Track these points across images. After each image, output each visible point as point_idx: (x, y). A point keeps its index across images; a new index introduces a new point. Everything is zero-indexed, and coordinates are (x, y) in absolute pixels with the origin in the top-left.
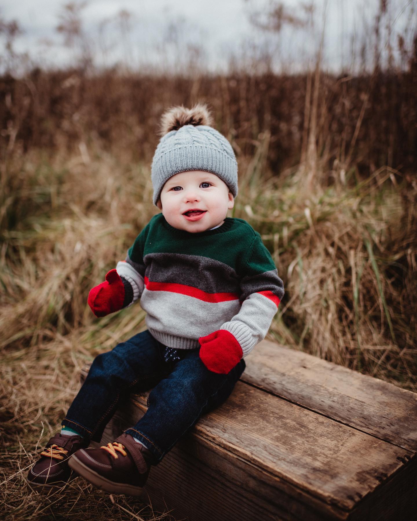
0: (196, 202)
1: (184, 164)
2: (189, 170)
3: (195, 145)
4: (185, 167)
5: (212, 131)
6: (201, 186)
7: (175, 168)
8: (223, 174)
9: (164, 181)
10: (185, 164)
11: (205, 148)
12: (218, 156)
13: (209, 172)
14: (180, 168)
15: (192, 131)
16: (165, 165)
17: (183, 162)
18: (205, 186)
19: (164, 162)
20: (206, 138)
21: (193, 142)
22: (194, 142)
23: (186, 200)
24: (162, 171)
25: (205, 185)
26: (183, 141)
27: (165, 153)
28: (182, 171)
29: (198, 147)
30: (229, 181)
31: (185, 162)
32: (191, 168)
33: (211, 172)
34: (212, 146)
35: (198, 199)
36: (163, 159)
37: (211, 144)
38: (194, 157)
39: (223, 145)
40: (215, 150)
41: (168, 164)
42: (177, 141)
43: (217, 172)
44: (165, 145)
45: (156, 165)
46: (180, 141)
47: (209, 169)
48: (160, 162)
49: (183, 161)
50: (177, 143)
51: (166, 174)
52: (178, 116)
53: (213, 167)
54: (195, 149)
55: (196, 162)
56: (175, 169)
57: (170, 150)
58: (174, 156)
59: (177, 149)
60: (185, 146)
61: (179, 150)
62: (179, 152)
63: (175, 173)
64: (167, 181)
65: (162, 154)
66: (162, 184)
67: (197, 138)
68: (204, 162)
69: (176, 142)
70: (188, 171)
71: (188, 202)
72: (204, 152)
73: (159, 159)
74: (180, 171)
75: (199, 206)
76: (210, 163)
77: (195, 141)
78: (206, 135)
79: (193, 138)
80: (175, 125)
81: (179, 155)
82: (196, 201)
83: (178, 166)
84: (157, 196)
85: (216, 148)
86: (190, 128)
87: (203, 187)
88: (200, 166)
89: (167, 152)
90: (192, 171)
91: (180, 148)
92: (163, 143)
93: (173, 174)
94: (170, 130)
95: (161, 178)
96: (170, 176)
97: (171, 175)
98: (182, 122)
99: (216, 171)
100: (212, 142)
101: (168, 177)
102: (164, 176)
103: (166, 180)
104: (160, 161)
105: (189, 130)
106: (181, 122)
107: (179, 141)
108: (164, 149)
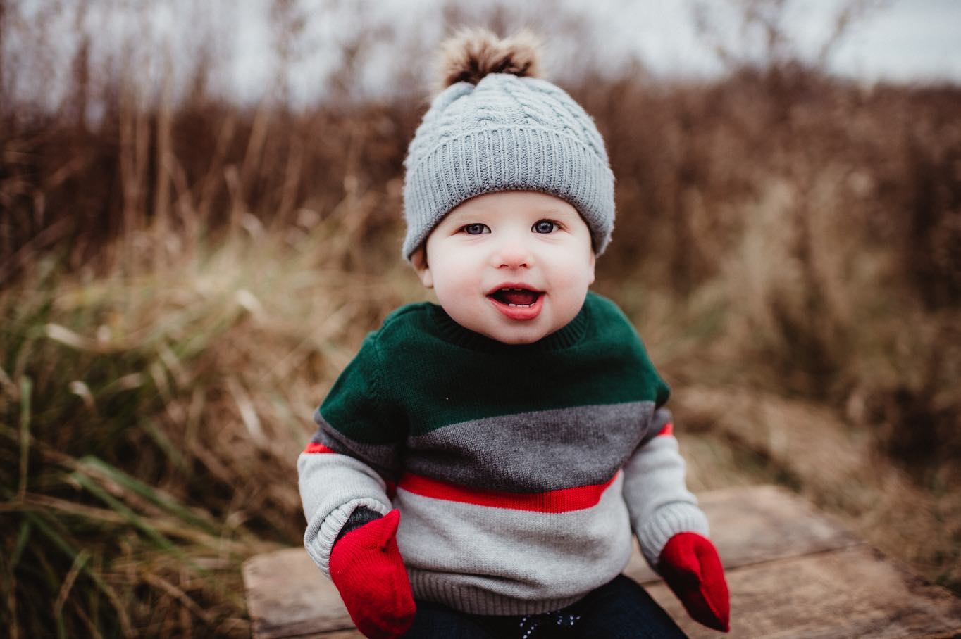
0: (523, 268)
1: (503, 172)
2: (514, 188)
3: (531, 127)
4: (506, 179)
5: (559, 94)
6: (534, 229)
7: (480, 180)
8: (589, 206)
9: (447, 208)
10: (507, 172)
11: (554, 135)
12: (583, 160)
13: (561, 199)
14: (493, 182)
15: (518, 91)
16: (453, 168)
17: (502, 167)
18: (544, 228)
19: (452, 161)
20: (551, 110)
21: (525, 120)
22: (528, 119)
23: (499, 262)
24: (444, 184)
25: (545, 226)
26: (501, 113)
27: (453, 138)
28: (496, 189)
29: (538, 132)
30: (599, 221)
31: (507, 168)
32: (519, 184)
33: (566, 197)
34: (567, 132)
35: (529, 261)
36: (450, 155)
37: (565, 127)
38: (529, 157)
39: (587, 132)
40: (576, 144)
41: (463, 166)
42: (486, 111)
43: (579, 200)
44: (451, 118)
45: (425, 166)
46: (492, 114)
47: (563, 190)
48: (439, 160)
49: (503, 164)
50: (486, 116)
51: (455, 191)
52: (476, 49)
53: (572, 186)
54: (531, 136)
55: (533, 169)
56: (479, 183)
57: (469, 133)
58: (477, 150)
59: (485, 133)
60: (507, 127)
61: (490, 135)
62: (491, 140)
63: (479, 193)
64: (454, 209)
65: (444, 141)
66: (440, 215)
67: (533, 108)
68: (554, 173)
69: (482, 113)
70: (511, 191)
71: (502, 266)
72: (553, 148)
73: (436, 152)
74: (491, 189)
75: (531, 279)
76: (566, 177)
77: (529, 116)
78: (551, 103)
79: (525, 108)
80: (467, 70)
81: (491, 148)
82: (524, 265)
83: (489, 176)
84: (418, 241)
85: (577, 140)
86: (510, 82)
87: (538, 232)
88: (543, 181)
89: (461, 137)
90: (523, 191)
91: (493, 132)
92: (442, 110)
93: (474, 194)
94: (453, 80)
95: (439, 199)
96: (463, 198)
97: (469, 196)
98: (485, 64)
99: (577, 196)
100: (567, 123)
101: (459, 201)
102: (448, 197)
103: (451, 206)
104: (439, 156)
105: (508, 86)
106: (481, 63)
107: (490, 112)
108: (448, 128)
